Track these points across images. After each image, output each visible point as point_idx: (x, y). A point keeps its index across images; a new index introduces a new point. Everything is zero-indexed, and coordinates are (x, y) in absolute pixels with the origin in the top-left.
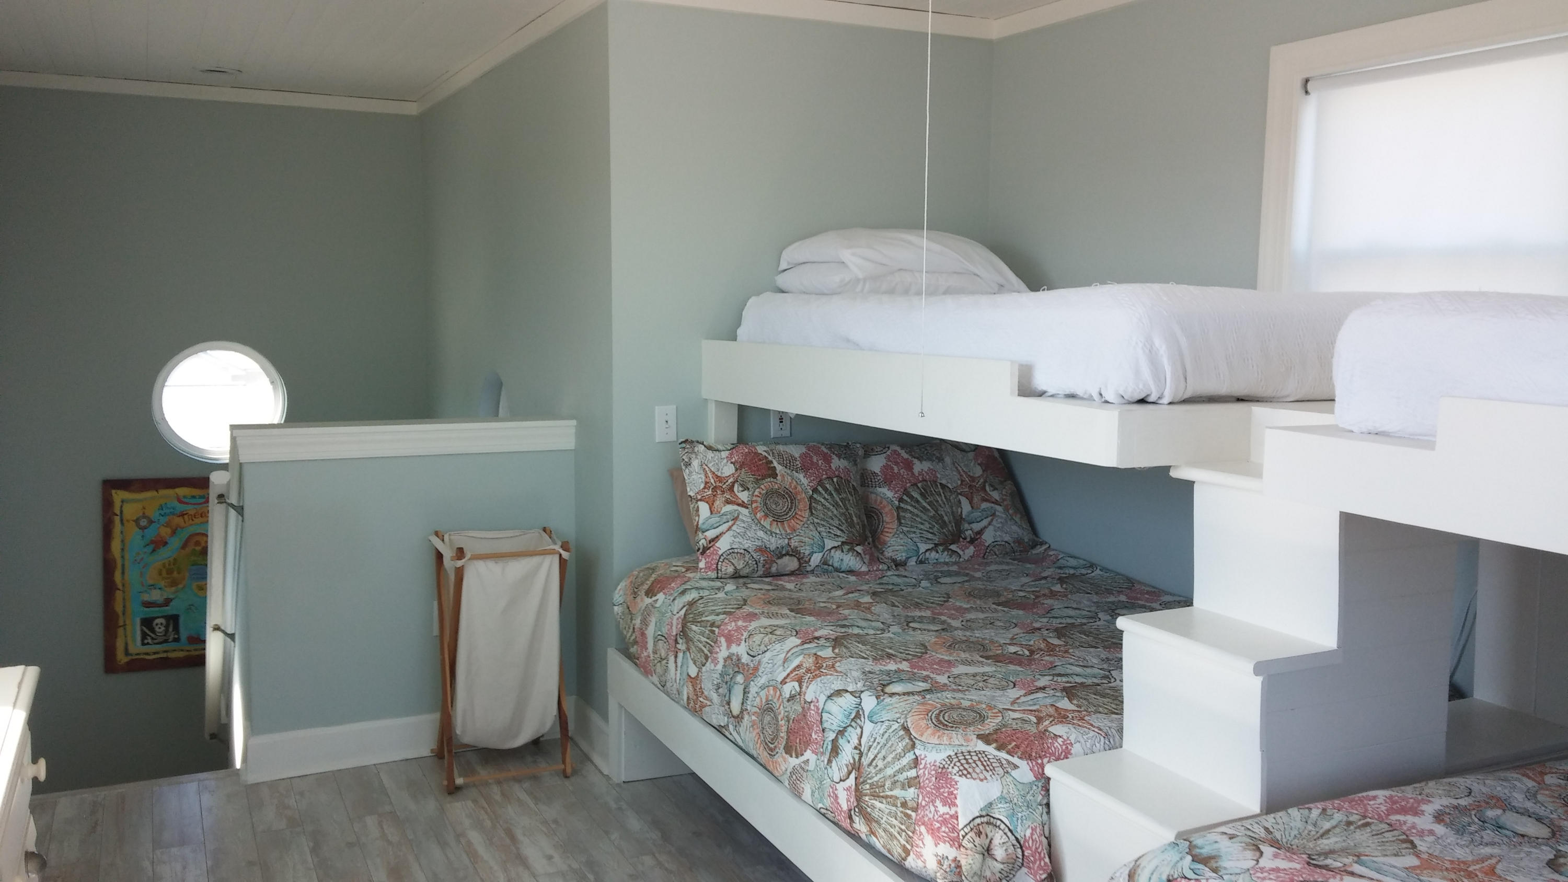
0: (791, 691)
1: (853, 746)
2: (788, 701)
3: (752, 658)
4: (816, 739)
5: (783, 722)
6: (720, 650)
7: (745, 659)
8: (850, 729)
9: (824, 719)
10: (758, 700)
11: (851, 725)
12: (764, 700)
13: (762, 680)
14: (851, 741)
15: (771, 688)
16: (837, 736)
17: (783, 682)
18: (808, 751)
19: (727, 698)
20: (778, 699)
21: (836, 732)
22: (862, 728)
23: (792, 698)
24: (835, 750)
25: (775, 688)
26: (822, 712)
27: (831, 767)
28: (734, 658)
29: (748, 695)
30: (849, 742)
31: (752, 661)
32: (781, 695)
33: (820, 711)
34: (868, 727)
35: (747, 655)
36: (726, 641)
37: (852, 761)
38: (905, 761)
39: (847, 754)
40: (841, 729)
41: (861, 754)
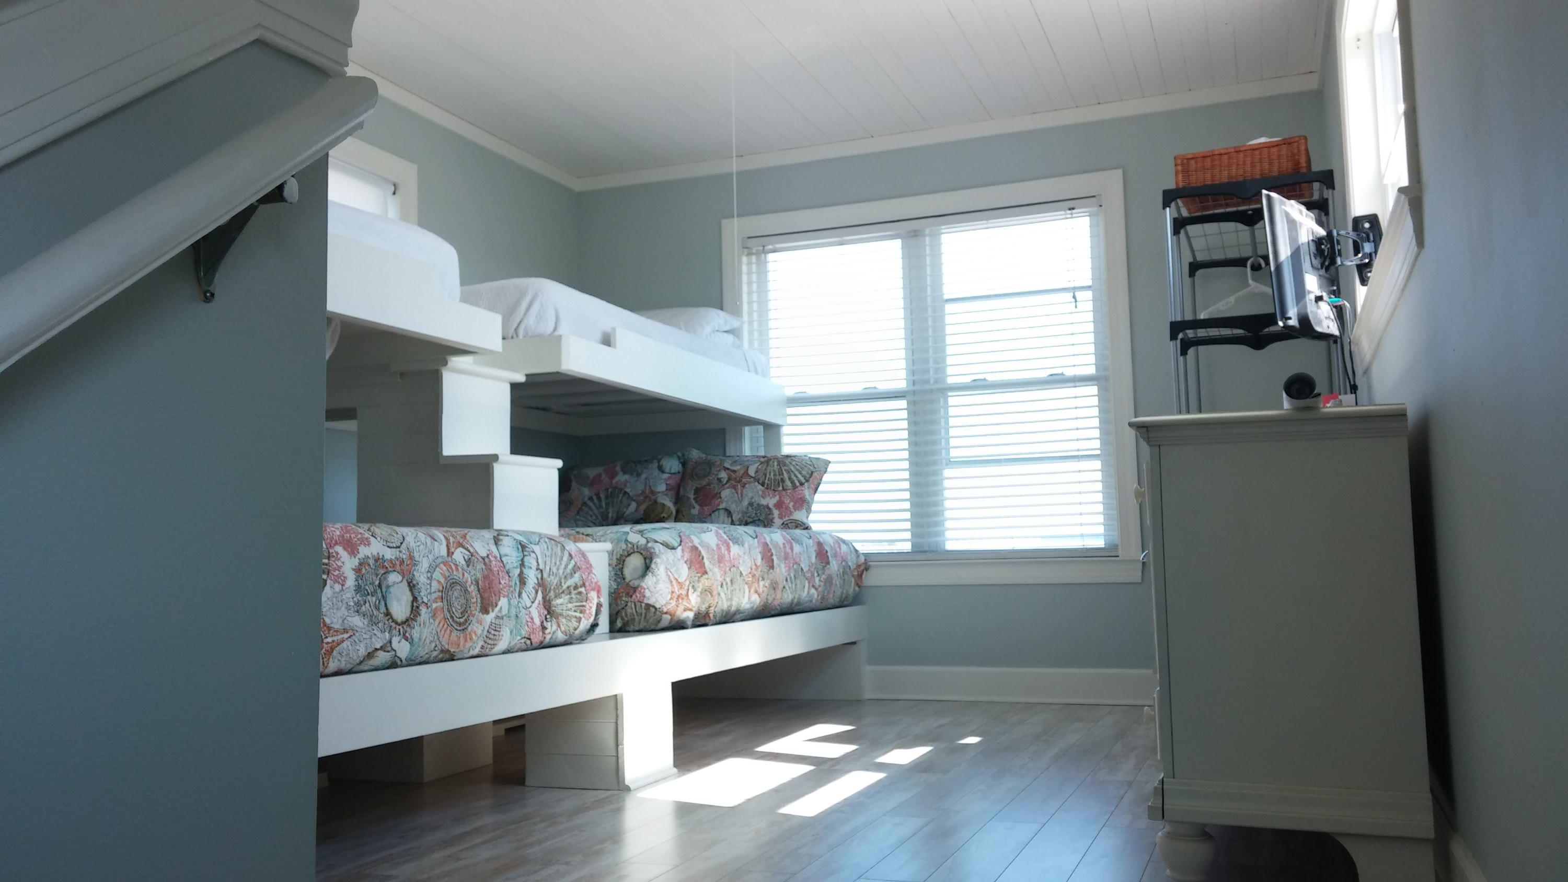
0: (464, 557)
1: (535, 569)
2: (468, 566)
3: (398, 549)
4: (505, 583)
5: (472, 587)
6: (343, 563)
7: (389, 554)
8: (526, 559)
9: (505, 562)
10: (434, 584)
11: (524, 556)
12: (442, 580)
13: (424, 565)
14: (532, 566)
15: (442, 565)
16: (521, 569)
17: (450, 553)
18: (502, 598)
19: (383, 609)
20: (457, 569)
21: (519, 566)
22: (534, 552)
23: (468, 562)
24: (522, 581)
25: (445, 563)
26: (501, 558)
27: (522, 599)
28: (371, 562)
29: (419, 587)
30: (531, 568)
31: (400, 552)
32: (456, 565)
33: (499, 558)
34: (537, 548)
35: (389, 549)
36: (345, 549)
37: (536, 582)
38: (565, 558)
39: (532, 577)
40: (520, 562)
41: (541, 571)
